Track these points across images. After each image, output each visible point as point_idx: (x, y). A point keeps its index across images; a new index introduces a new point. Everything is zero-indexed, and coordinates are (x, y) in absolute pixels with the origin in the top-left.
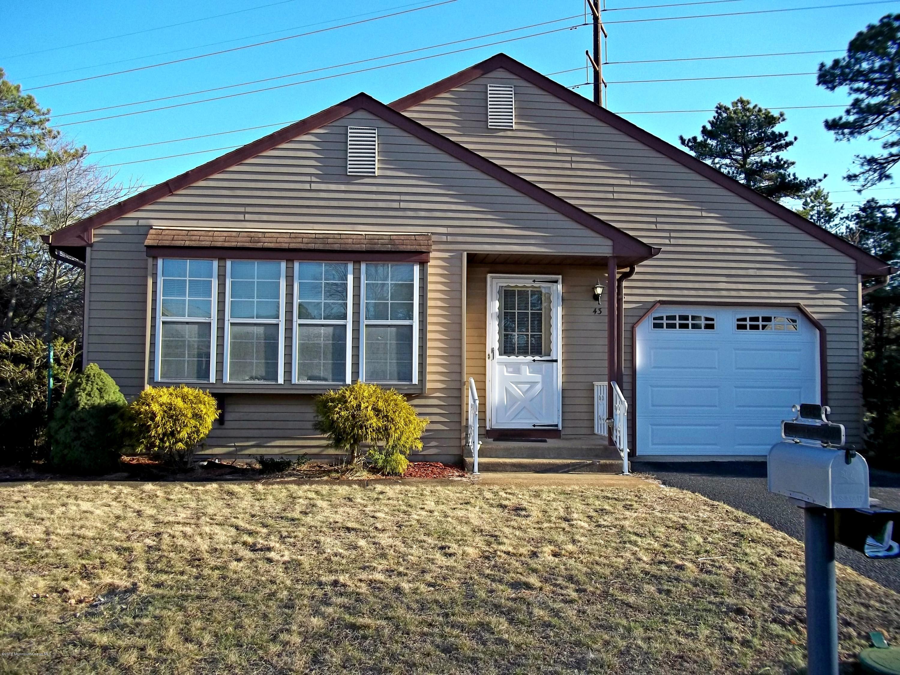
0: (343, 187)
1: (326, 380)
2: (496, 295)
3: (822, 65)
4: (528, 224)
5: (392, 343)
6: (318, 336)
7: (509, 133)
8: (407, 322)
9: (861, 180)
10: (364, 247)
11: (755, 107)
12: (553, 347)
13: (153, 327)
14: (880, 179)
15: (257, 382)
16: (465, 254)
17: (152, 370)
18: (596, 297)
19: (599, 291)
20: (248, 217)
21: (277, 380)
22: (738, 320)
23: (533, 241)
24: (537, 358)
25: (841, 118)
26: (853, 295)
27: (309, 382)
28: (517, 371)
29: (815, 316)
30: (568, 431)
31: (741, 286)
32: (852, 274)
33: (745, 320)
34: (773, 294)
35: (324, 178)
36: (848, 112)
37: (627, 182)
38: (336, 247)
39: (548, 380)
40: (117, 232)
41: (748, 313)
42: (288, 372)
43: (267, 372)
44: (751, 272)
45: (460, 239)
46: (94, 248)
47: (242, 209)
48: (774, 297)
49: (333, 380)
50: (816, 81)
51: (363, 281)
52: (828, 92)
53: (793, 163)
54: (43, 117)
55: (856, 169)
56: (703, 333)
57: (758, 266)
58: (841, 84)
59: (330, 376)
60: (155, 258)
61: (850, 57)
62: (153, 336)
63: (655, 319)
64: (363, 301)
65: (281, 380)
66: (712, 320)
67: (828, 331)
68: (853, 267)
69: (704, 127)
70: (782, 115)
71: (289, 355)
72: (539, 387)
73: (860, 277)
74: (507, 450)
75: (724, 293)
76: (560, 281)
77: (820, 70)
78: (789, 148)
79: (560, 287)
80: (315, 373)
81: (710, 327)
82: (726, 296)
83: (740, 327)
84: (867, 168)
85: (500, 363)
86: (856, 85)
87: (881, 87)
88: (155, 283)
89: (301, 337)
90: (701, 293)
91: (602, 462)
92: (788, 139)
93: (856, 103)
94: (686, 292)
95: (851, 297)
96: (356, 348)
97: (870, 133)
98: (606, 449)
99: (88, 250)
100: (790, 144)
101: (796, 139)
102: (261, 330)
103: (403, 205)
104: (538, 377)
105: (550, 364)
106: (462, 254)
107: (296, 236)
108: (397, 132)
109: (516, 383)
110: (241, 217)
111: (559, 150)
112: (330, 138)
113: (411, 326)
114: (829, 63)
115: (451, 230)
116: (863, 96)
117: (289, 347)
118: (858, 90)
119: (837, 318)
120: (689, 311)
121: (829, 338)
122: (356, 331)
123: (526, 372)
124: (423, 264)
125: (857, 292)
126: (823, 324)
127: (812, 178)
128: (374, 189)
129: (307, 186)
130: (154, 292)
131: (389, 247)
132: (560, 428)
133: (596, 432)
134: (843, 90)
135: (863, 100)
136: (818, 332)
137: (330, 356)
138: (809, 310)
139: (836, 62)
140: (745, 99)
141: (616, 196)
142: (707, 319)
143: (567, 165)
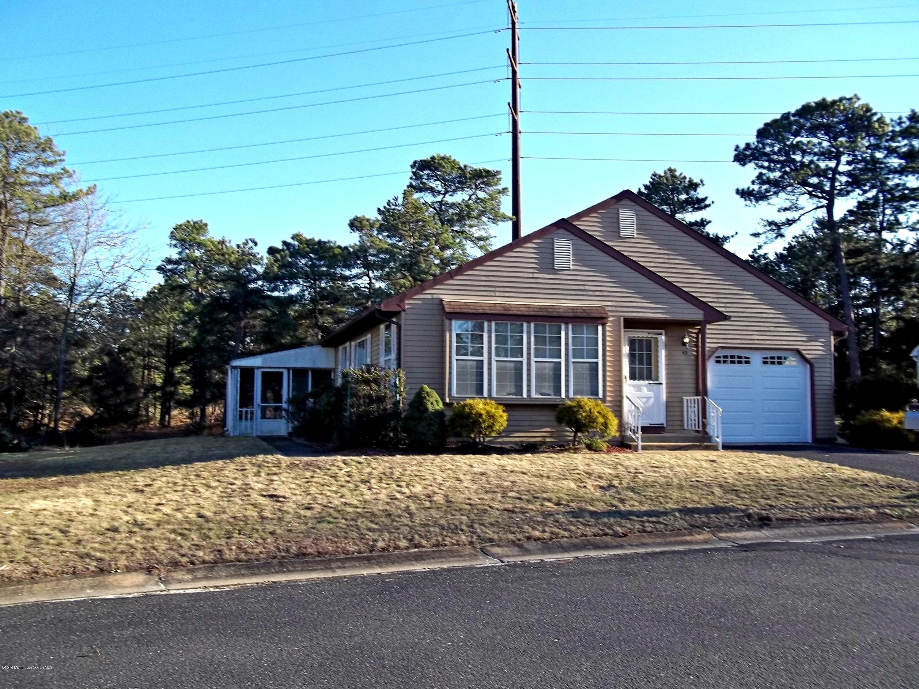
0: (552, 276)
1: (550, 395)
2: (627, 342)
3: (737, 147)
4: (659, 300)
5: (586, 372)
6: (545, 368)
7: (632, 240)
8: (594, 360)
9: (763, 237)
10: (571, 314)
11: (681, 174)
12: (660, 375)
13: (450, 363)
14: (777, 237)
15: (511, 396)
16: (622, 319)
17: (450, 389)
18: (684, 344)
19: (686, 340)
20: (497, 294)
21: (522, 395)
22: (764, 358)
23: (659, 311)
24: (651, 382)
25: (749, 188)
26: (828, 344)
27: (541, 396)
28: (640, 390)
29: (808, 356)
30: (670, 428)
31: (766, 338)
32: (827, 330)
33: (766, 358)
35: (541, 270)
36: (753, 182)
37: (701, 272)
38: (555, 314)
39: (657, 396)
40: (420, 302)
41: (769, 354)
42: (529, 391)
43: (517, 391)
44: (772, 329)
45: (618, 309)
46: (407, 312)
47: (493, 289)
48: (784, 344)
49: (555, 395)
50: (732, 159)
51: (571, 335)
52: (741, 167)
53: (710, 222)
54: (58, 158)
55: (761, 230)
56: (743, 366)
57: (775, 325)
58: (750, 162)
59: (552, 393)
60: (450, 320)
61: (758, 142)
62: (450, 368)
63: (717, 357)
64: (571, 347)
65: (525, 396)
66: (748, 358)
67: (816, 365)
68: (827, 326)
69: (639, 189)
70: (702, 181)
71: (529, 380)
72: (652, 400)
73: (832, 332)
74: (648, 438)
75: (757, 342)
76: (664, 334)
77: (736, 150)
78: (707, 209)
79: (663, 337)
80: (544, 391)
81: (747, 362)
82: (757, 344)
83: (765, 363)
84: (769, 228)
85: (630, 385)
86: (760, 163)
87: (779, 166)
88: (451, 336)
89: (536, 369)
90: (743, 341)
91: (705, 444)
92: (707, 202)
93: (760, 176)
94: (735, 341)
95: (827, 344)
96: (567, 376)
97: (770, 201)
98: (703, 437)
99: (403, 313)
100: (709, 206)
101: (713, 202)
102: (512, 365)
103: (587, 288)
104: (651, 394)
105: (658, 386)
106: (620, 319)
107: (528, 307)
108: (582, 242)
109: (638, 398)
110: (493, 294)
111: (662, 251)
112: (543, 245)
113: (597, 363)
114: (742, 146)
115: (614, 304)
116: (764, 171)
117: (529, 375)
118: (762, 167)
119: (821, 358)
120: (736, 353)
121: (816, 370)
122: (567, 366)
123: (645, 389)
124: (603, 325)
125: (830, 342)
126: (812, 361)
127: (726, 236)
128: (569, 277)
129: (531, 275)
130: (451, 341)
131: (585, 315)
132: (665, 426)
133: (686, 427)
134: (751, 166)
135: (765, 174)
136: (808, 366)
137: (552, 381)
138: (804, 352)
139: (748, 145)
140: (673, 168)
141: (695, 281)
142: (746, 358)
143: (666, 261)
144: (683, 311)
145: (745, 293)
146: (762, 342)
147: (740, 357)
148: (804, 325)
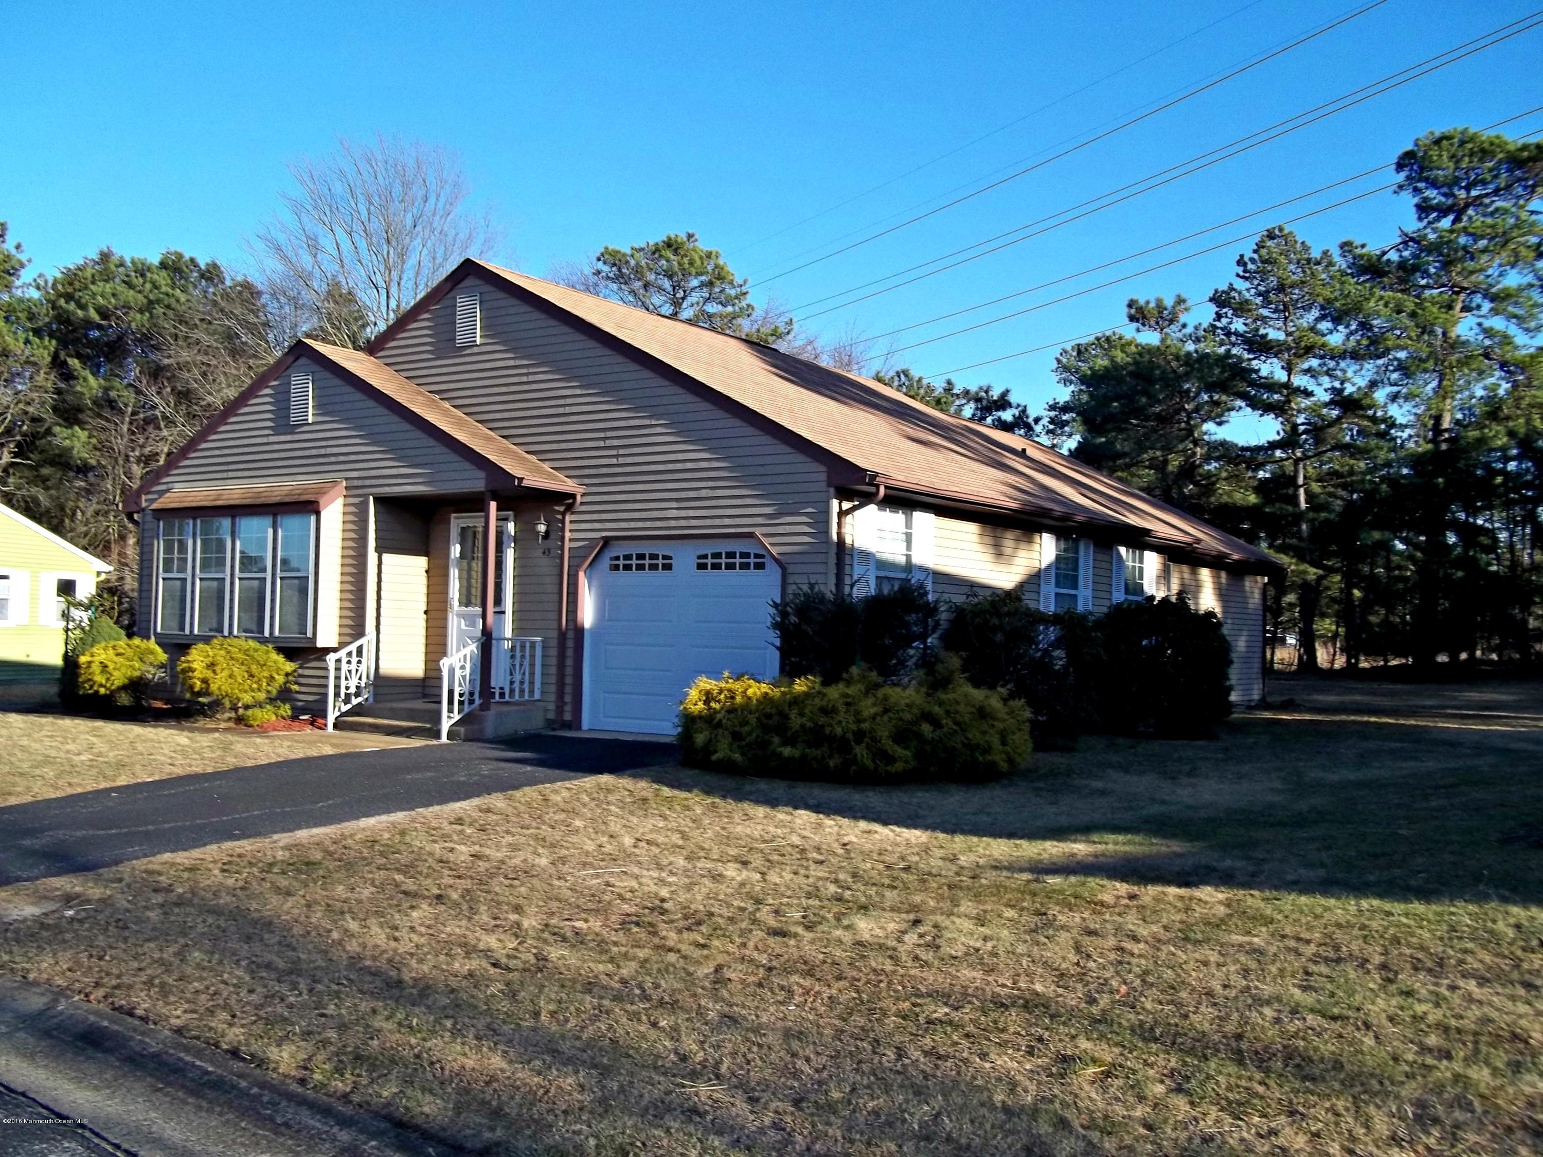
0: (289, 438)
2: (456, 538)
5: (295, 593)
6: (249, 589)
7: (476, 350)
8: (305, 574)
10: (277, 500)
12: (503, 596)
13: (157, 583)
15: (212, 633)
16: (372, 498)
17: (155, 622)
19: (541, 528)
21: (223, 632)
22: (699, 557)
26: (823, 518)
27: (244, 634)
29: (775, 550)
31: (691, 513)
32: (824, 484)
33: (705, 557)
34: (727, 521)
35: (277, 430)
37: (578, 392)
41: (709, 548)
44: (704, 493)
45: (368, 482)
48: (726, 525)
51: (280, 533)
56: (662, 576)
57: (711, 484)
60: (159, 520)
62: (156, 591)
63: (612, 559)
64: (279, 553)
65: (226, 633)
66: (670, 558)
67: (791, 569)
68: (823, 477)
71: (232, 608)
73: (831, 489)
75: (673, 523)
76: (512, 518)
79: (511, 525)
81: (667, 567)
82: (676, 527)
83: (702, 567)
85: (458, 615)
88: (158, 544)
89: (241, 591)
90: (648, 524)
94: (633, 525)
95: (821, 520)
102: (216, 584)
103: (328, 451)
106: (368, 499)
111: (518, 362)
113: (307, 579)
115: (361, 474)
117: (232, 600)
119: (804, 551)
120: (647, 548)
121: (791, 579)
122: (273, 584)
124: (317, 513)
125: (828, 513)
126: (784, 559)
128: (309, 436)
129: (266, 440)
130: (158, 551)
131: (293, 498)
136: (779, 572)
137: (256, 609)
138: (767, 541)
141: (567, 410)
142: (664, 557)
143: (525, 379)
144: (454, 475)
145: (654, 422)
146: (683, 523)
147: (654, 557)
148: (768, 480)
